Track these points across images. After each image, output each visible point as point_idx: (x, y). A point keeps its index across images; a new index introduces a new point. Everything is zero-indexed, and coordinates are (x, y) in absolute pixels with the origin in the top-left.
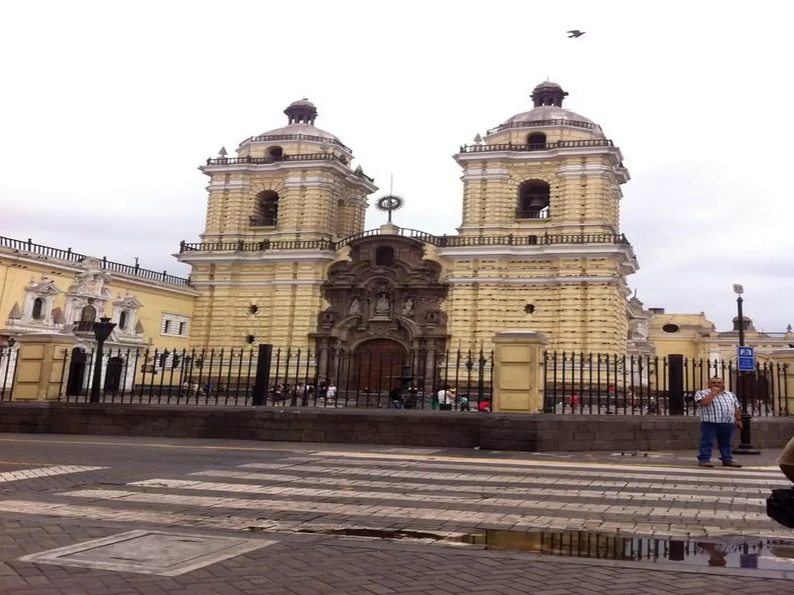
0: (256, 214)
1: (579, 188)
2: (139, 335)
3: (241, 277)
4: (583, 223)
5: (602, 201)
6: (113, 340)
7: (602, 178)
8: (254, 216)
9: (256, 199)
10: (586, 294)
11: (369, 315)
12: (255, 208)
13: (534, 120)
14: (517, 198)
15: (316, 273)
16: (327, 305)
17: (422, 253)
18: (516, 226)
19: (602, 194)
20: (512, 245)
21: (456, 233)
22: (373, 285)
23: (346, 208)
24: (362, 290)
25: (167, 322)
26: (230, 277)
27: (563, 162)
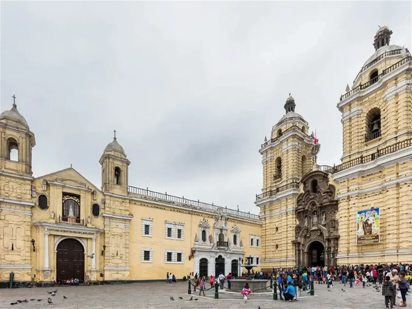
0: (276, 173)
1: (394, 106)
2: (241, 247)
3: (273, 211)
4: (396, 134)
5: (407, 112)
6: (230, 251)
7: (406, 92)
8: (275, 174)
9: (275, 164)
10: (399, 194)
11: (310, 226)
12: (276, 169)
13: (372, 60)
14: (366, 127)
15: (293, 204)
16: (298, 223)
17: (328, 181)
18: (366, 148)
19: (407, 106)
20: (363, 163)
21: (340, 163)
22: (311, 207)
23: (307, 160)
24: (307, 210)
25: (252, 240)
26: (269, 212)
27: (386, 88)
